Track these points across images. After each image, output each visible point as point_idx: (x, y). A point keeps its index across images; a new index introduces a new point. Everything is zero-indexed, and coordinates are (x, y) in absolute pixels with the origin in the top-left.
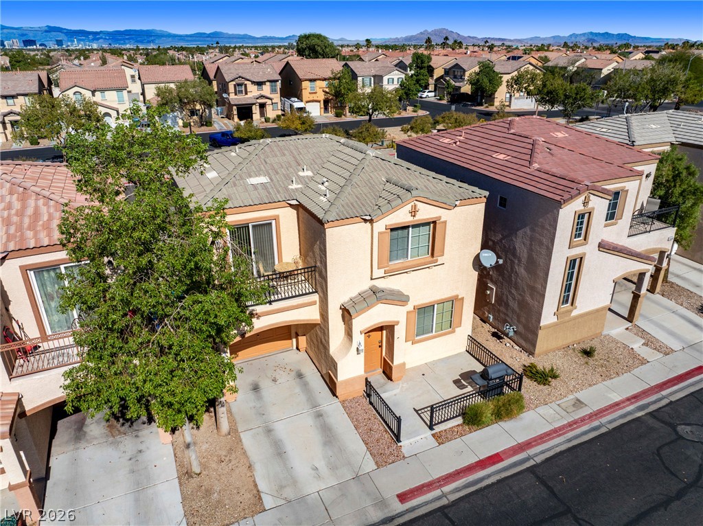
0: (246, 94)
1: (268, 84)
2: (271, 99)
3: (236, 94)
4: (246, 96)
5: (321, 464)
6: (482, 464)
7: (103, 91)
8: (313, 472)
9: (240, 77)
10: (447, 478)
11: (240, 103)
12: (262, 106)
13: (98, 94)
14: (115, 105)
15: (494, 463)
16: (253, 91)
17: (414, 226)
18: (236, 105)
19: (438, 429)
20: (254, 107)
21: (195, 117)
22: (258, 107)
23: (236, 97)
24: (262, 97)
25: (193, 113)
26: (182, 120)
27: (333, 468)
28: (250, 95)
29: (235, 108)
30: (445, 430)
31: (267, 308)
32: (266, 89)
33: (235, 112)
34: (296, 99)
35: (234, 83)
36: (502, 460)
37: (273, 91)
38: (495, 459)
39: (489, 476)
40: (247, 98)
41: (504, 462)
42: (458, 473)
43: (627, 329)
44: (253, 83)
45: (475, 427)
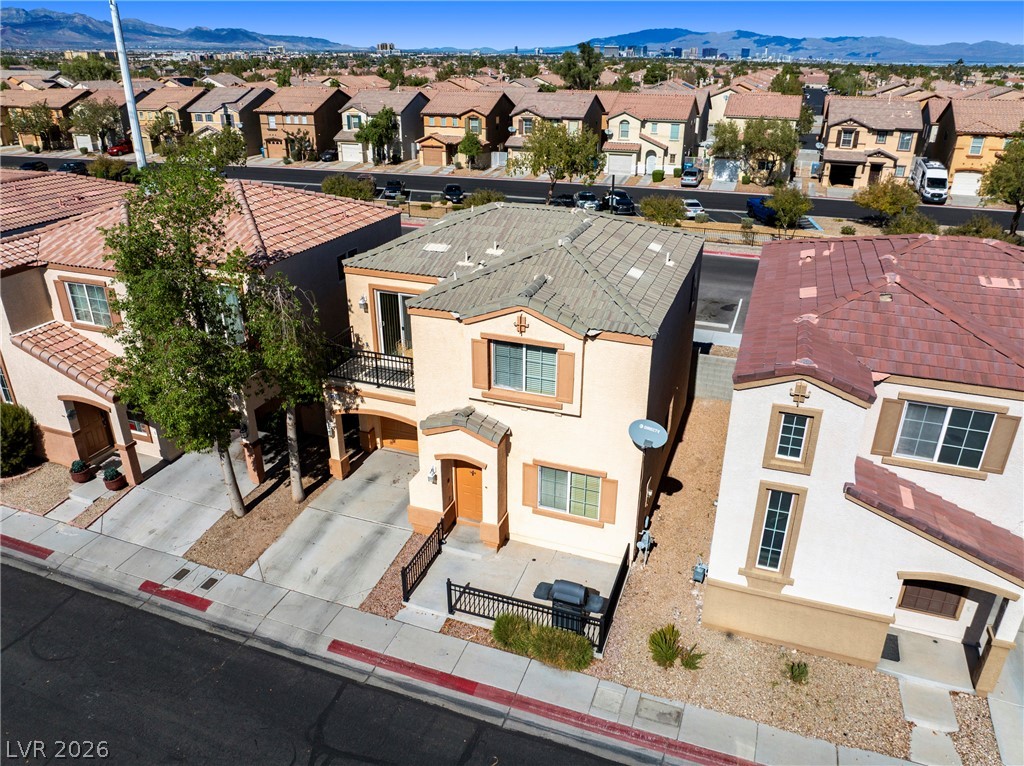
0: (855, 146)
1: (897, 134)
2: (895, 160)
3: (838, 145)
4: (854, 150)
5: (323, 572)
6: (445, 679)
7: (655, 122)
8: (310, 573)
9: (851, 120)
10: (394, 662)
11: (838, 159)
12: (876, 169)
13: (649, 125)
14: (665, 142)
15: (459, 689)
16: (868, 143)
17: (530, 347)
18: (830, 162)
19: (458, 616)
20: (859, 168)
21: (764, 172)
22: (867, 170)
23: (837, 149)
24: (879, 153)
25: (762, 164)
26: (745, 172)
27: (327, 581)
28: (860, 149)
29: (828, 165)
30: (466, 625)
31: (372, 389)
32: (891, 144)
33: (827, 172)
34: (937, 164)
35: (839, 128)
36: (471, 693)
37: (903, 146)
38: (467, 686)
39: (436, 695)
40: (854, 153)
41: (470, 696)
42: (410, 668)
43: (955, 694)
44: (871, 130)
45: (499, 645)
